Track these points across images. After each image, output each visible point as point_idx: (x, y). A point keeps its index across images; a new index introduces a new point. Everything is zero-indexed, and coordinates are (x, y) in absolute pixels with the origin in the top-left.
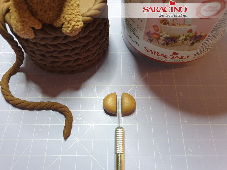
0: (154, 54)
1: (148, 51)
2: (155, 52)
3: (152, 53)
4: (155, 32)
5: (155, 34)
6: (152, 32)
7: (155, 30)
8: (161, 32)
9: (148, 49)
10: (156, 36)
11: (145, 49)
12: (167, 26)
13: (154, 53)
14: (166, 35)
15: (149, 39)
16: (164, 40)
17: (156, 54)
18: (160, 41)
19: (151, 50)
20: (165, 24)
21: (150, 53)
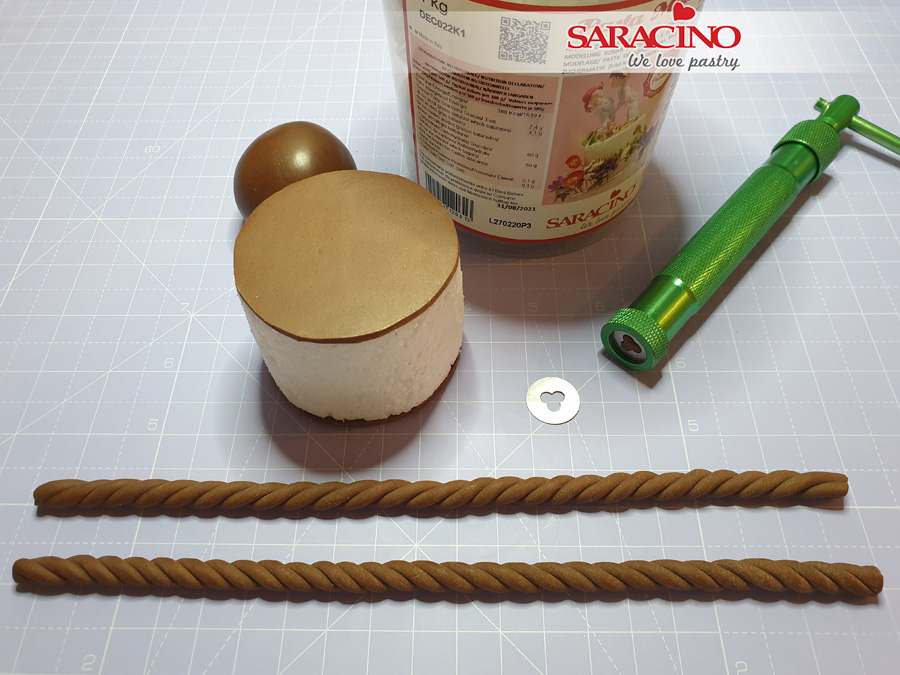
0: (574, 222)
1: (557, 225)
2: (575, 217)
3: (569, 223)
4: (572, 171)
5: (571, 176)
6: (565, 177)
7: (571, 167)
8: (586, 164)
9: (556, 221)
10: (575, 178)
11: (550, 226)
12: (598, 143)
13: (571, 220)
15: (558, 196)
16: (593, 177)
18: (584, 187)
19: (566, 219)
21: (565, 224)
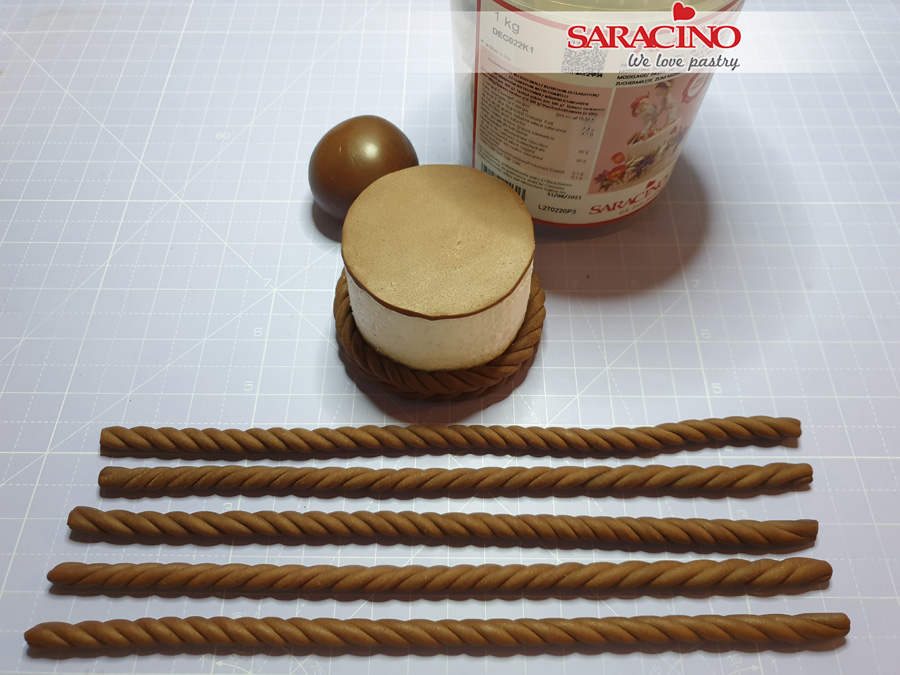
0: (614, 209)
1: (599, 211)
2: (615, 204)
3: (609, 209)
4: (618, 165)
5: (615, 170)
6: (610, 170)
7: (616, 162)
8: (629, 160)
9: (599, 208)
10: (618, 172)
11: (593, 211)
12: (641, 142)
13: (611, 207)
14: (637, 160)
15: (602, 187)
16: (633, 171)
17: (616, 208)
18: (625, 179)
19: (607, 206)
20: (636, 141)
21: (605, 212)
